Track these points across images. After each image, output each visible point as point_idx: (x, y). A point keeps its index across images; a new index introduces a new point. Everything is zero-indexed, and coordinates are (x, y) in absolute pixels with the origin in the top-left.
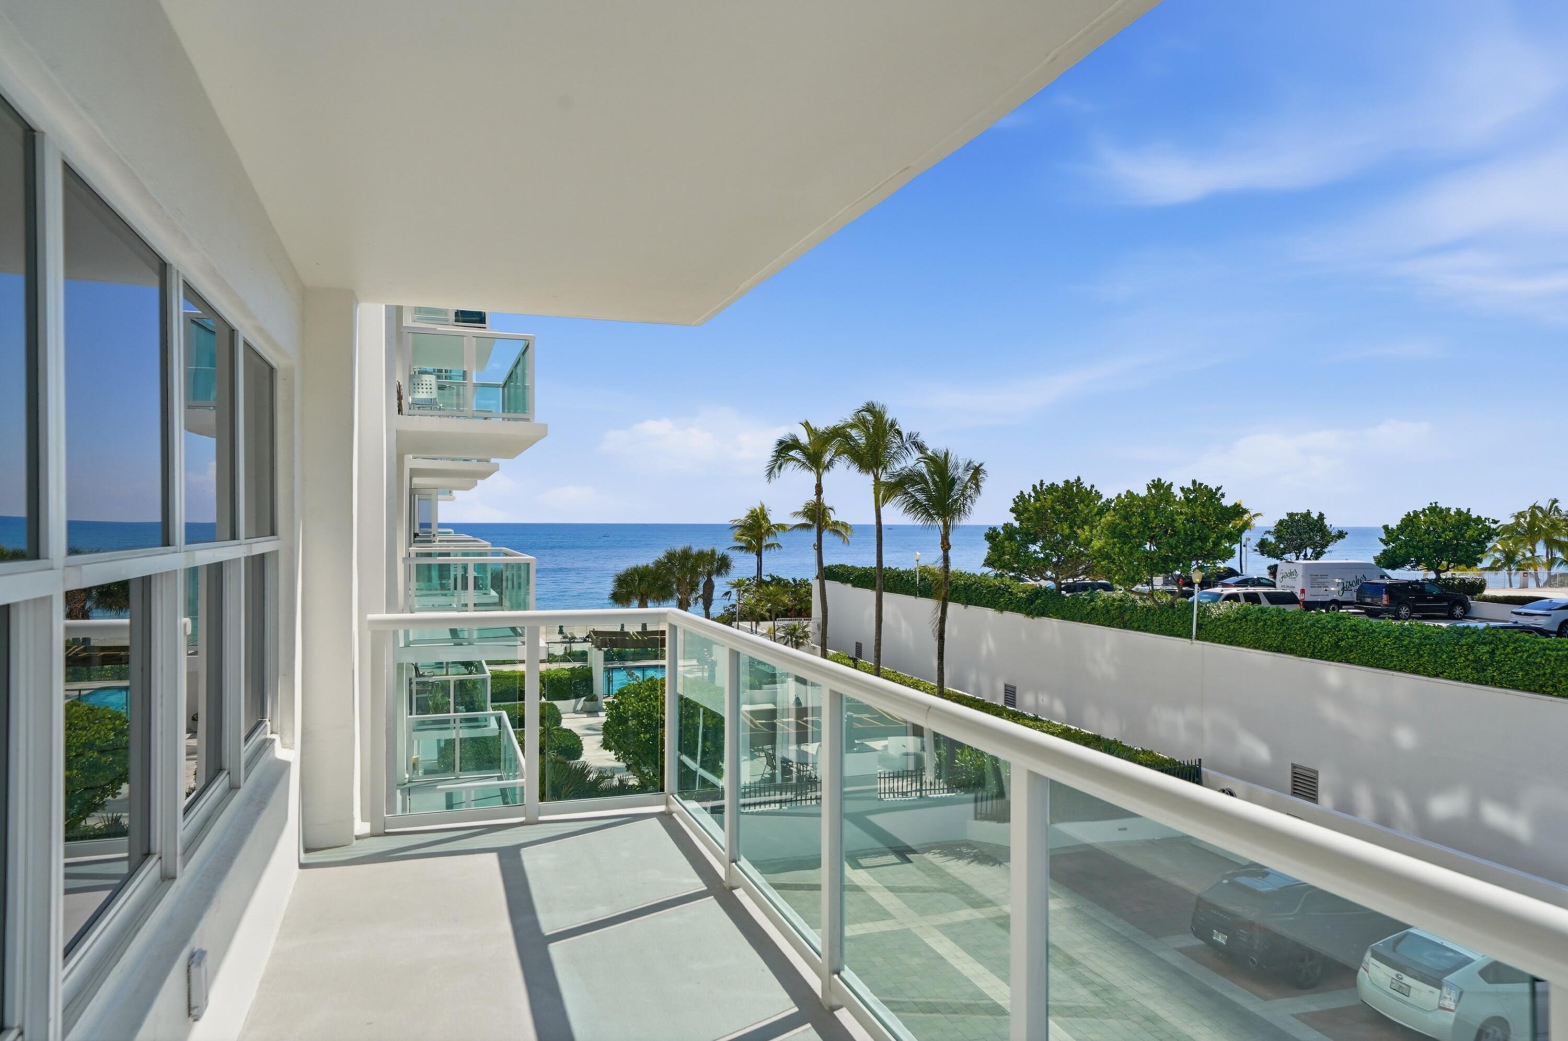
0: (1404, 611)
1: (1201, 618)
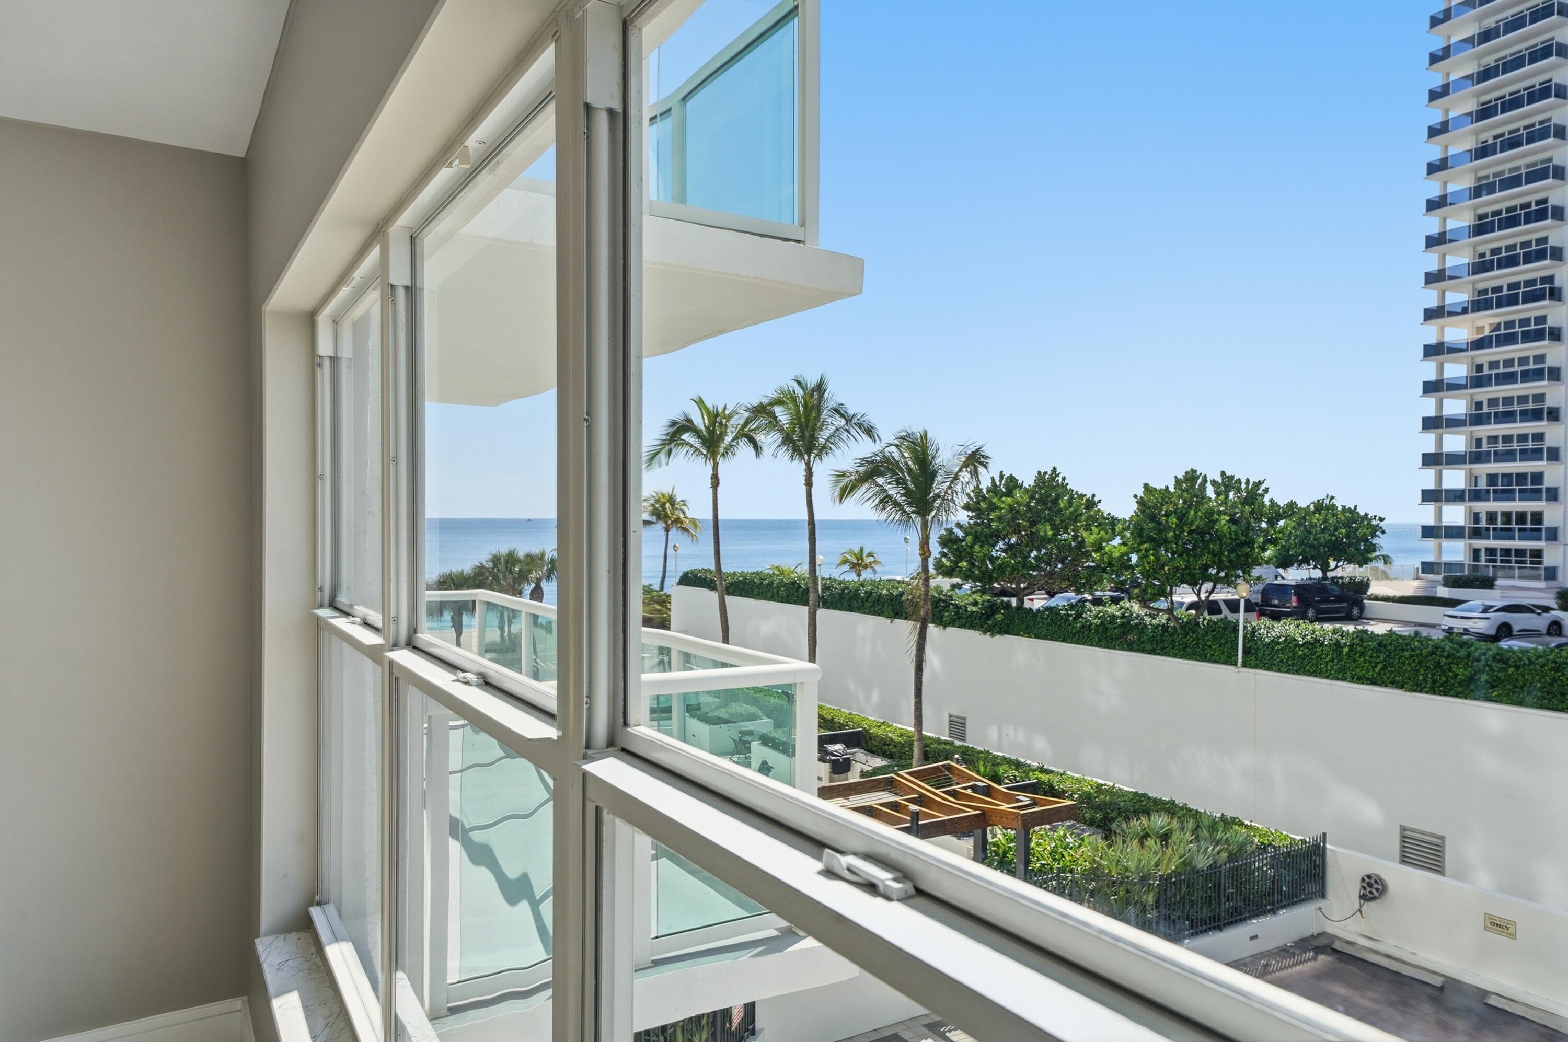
0: (1311, 613)
1: (1249, 641)
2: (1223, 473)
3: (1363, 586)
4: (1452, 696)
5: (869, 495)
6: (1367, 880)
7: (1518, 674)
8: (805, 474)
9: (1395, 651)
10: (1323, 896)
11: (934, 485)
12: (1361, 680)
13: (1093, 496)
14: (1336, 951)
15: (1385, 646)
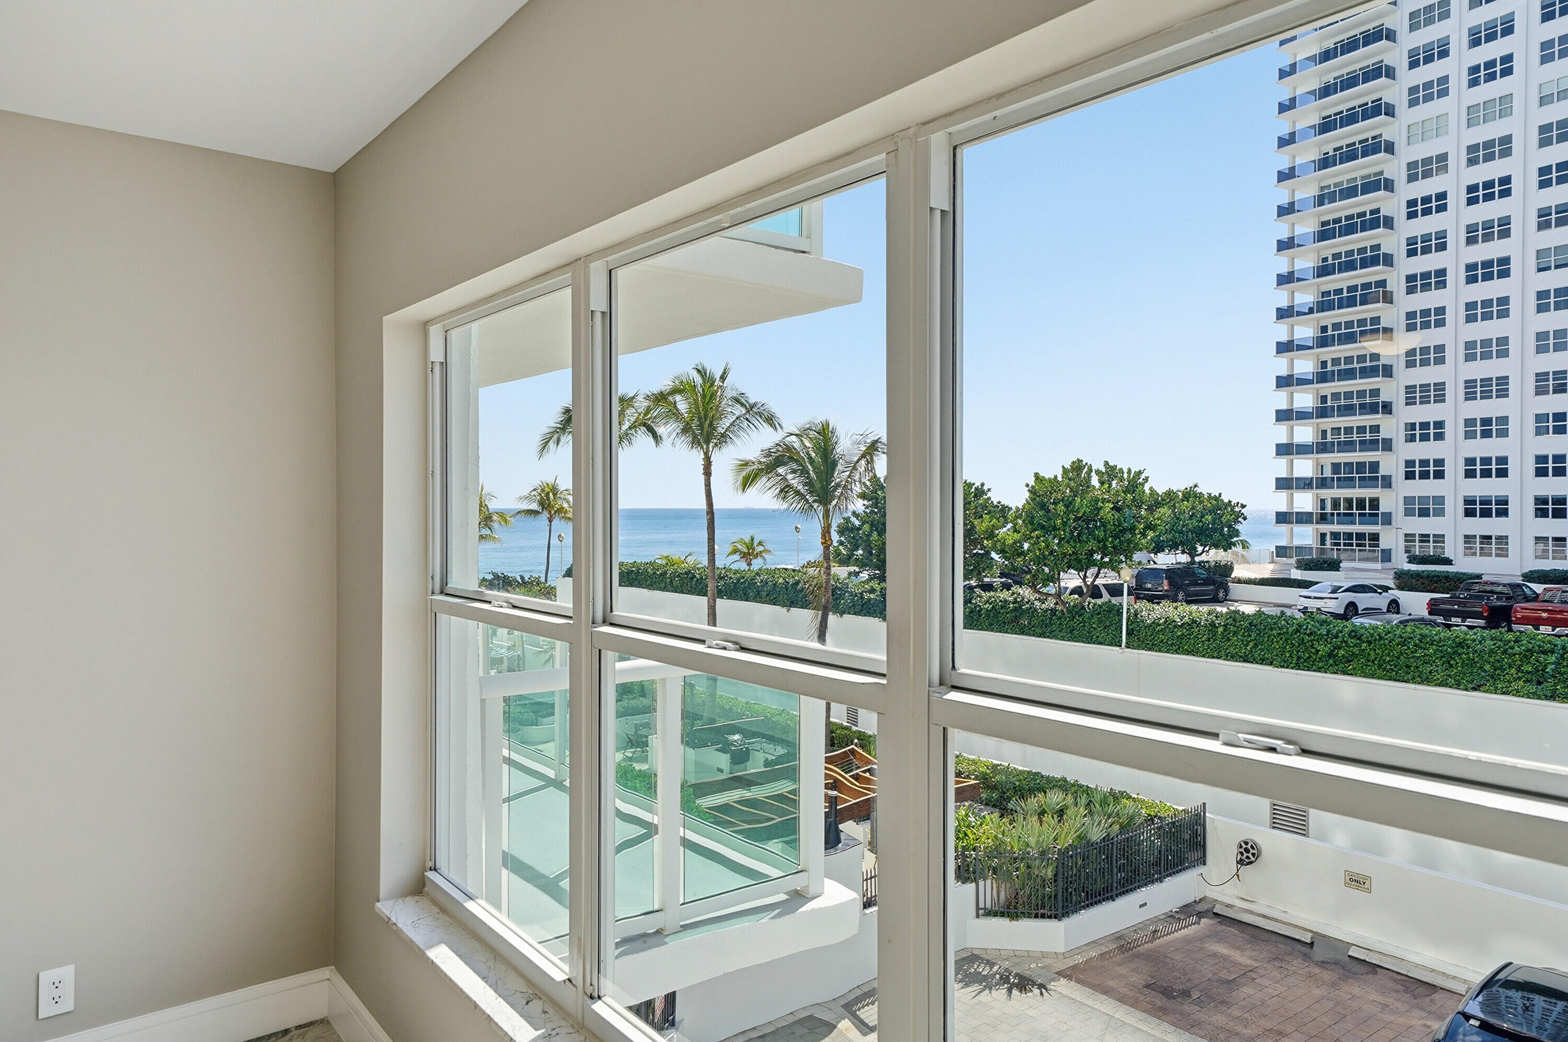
0: (1181, 595)
1: (1132, 623)
2: (1106, 463)
3: (1227, 569)
4: (1315, 671)
5: (769, 484)
6: (1244, 846)
7: (1370, 649)
8: (703, 463)
9: (1265, 629)
10: (1204, 864)
11: (836, 474)
12: (1233, 657)
13: (983, 485)
14: (1216, 914)
15: (1255, 626)
